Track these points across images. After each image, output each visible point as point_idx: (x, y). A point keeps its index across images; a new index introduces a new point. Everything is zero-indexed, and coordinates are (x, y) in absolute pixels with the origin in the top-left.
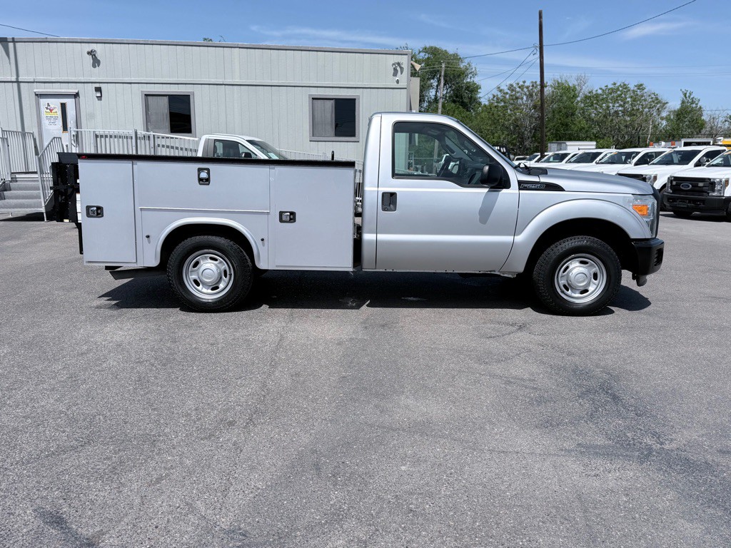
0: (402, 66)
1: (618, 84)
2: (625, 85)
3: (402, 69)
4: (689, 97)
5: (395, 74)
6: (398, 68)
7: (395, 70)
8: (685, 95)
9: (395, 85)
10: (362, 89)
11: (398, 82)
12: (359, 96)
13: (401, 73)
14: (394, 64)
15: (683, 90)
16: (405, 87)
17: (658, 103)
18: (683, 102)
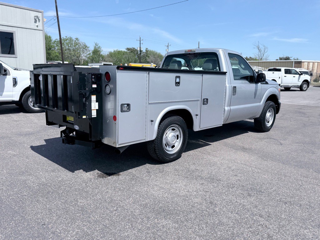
0: (39, 18)
1: (68, 37)
2: (71, 38)
3: (39, 20)
4: (98, 45)
5: (36, 22)
6: (37, 19)
7: (35, 20)
8: (96, 44)
9: (36, 28)
10: (17, 28)
11: (37, 26)
12: (15, 31)
13: (39, 22)
14: (35, 17)
15: (95, 42)
16: (42, 30)
17: (85, 47)
18: (95, 47)
